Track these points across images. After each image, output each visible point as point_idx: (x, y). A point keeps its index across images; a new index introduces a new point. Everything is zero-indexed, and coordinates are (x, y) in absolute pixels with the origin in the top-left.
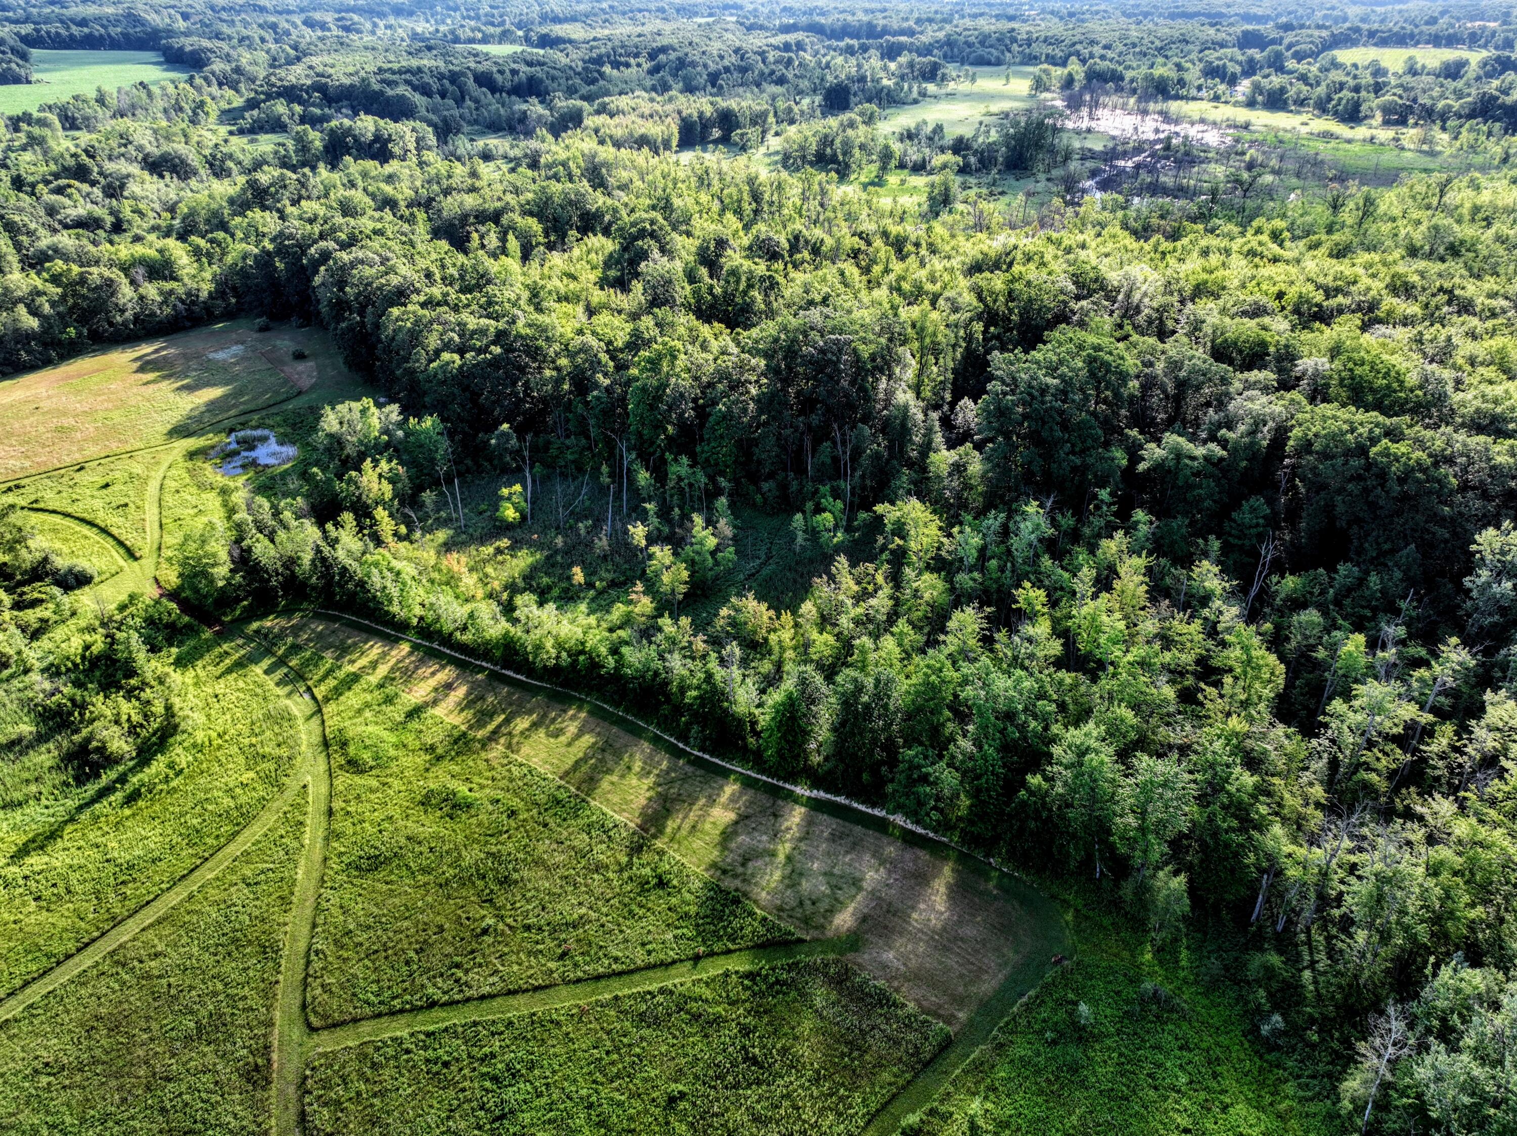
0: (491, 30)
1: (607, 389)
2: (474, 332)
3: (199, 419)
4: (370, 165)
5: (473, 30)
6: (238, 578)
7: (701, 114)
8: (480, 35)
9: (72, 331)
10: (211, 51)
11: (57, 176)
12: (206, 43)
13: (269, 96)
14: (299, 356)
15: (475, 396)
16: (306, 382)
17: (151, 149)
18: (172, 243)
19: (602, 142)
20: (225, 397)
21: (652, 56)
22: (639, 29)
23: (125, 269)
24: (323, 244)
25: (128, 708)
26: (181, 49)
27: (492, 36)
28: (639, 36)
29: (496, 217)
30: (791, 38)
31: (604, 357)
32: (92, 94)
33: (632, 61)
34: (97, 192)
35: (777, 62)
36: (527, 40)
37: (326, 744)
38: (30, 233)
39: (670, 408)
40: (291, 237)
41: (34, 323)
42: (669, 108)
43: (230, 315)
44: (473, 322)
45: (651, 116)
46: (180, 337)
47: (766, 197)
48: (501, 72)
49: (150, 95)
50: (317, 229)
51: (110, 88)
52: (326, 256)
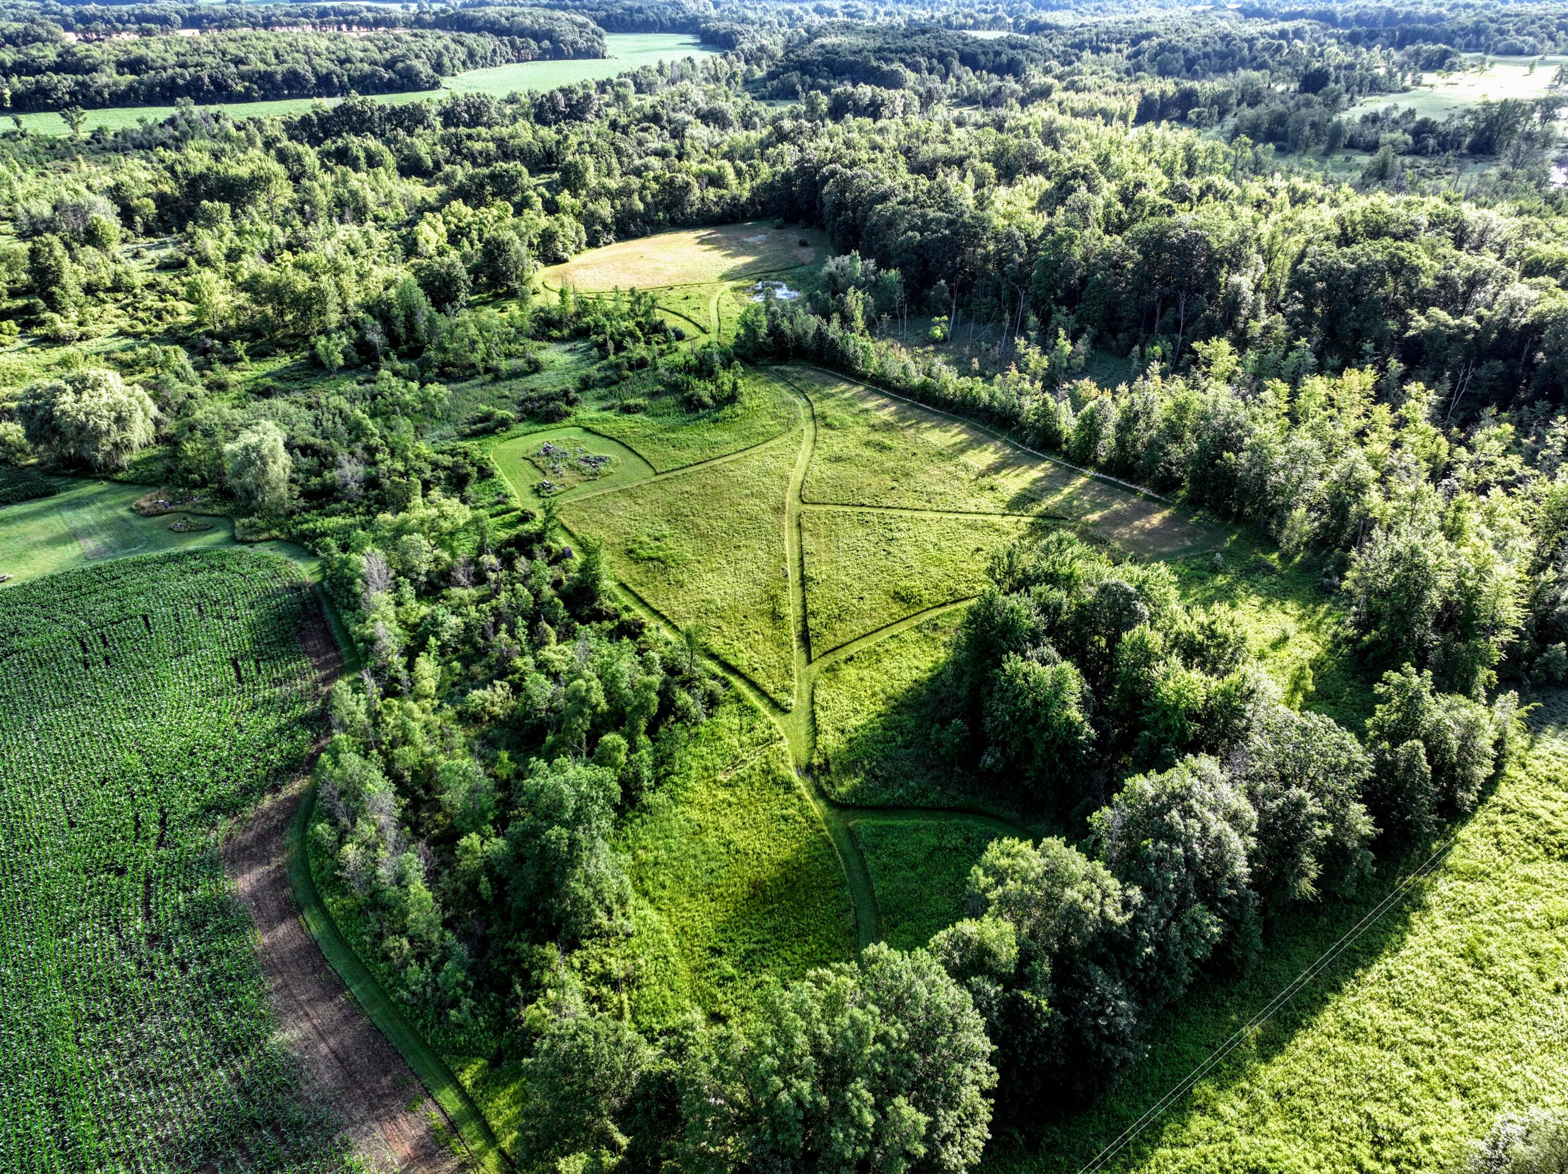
0: (983, 16)
1: (1020, 265)
2: (932, 220)
3: (739, 272)
4: (867, 122)
5: (965, 17)
6: (770, 339)
7: (1163, 93)
8: (971, 22)
9: (661, 214)
10: (741, 34)
11: (639, 121)
12: (737, 27)
13: (786, 69)
14: (803, 244)
15: (926, 263)
16: (808, 259)
17: (702, 105)
18: (726, 163)
19: (1062, 112)
20: (754, 263)
21: (1135, 42)
22: (1128, 17)
23: (698, 177)
24: (832, 166)
25: (711, 387)
26: (716, 32)
27: (983, 22)
28: (1128, 23)
29: (960, 162)
30: (1289, 26)
31: (1022, 244)
32: (655, 66)
33: (1114, 47)
34: (666, 134)
35: (1265, 49)
36: (1016, 26)
37: (814, 417)
38: (630, 156)
39: (1062, 277)
40: (809, 161)
41: (641, 206)
42: (1134, 87)
43: (756, 217)
44: (931, 213)
45: (1115, 94)
46: (724, 227)
47: (1200, 162)
48: (985, 54)
49: (693, 67)
50: (829, 156)
51: (667, 62)
52: (833, 173)
